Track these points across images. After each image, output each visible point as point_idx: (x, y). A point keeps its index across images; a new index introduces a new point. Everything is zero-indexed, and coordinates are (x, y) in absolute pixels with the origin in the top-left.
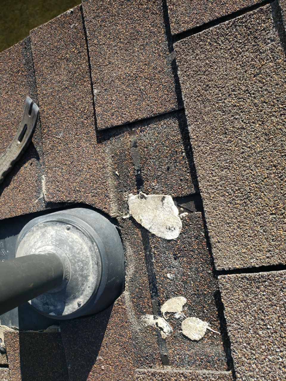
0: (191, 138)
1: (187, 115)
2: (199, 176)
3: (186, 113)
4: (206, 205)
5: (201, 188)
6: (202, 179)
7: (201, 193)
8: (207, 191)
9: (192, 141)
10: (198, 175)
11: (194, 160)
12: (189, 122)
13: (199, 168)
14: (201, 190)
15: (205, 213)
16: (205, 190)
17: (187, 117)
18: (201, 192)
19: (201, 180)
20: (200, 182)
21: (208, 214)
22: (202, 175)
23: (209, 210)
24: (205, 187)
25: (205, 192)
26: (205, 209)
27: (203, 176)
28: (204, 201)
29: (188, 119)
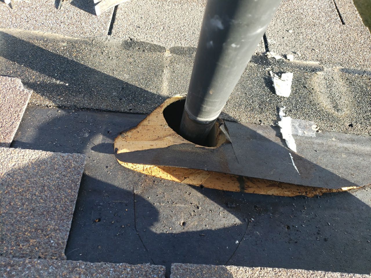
0: (325, 273)
1: (354, 276)
2: (280, 271)
3: (358, 275)
4: (246, 271)
5: (266, 270)
6: (276, 274)
7: (259, 268)
8: (261, 276)
9: (322, 272)
10: (281, 269)
11: (299, 270)
12: (346, 276)
13: (289, 273)
14: (264, 269)
15: (236, 267)
16: (263, 274)
17: (352, 274)
18: (261, 269)
19: (275, 272)
20: (273, 270)
21: (236, 270)
22: (280, 274)
23: (239, 273)
24: (265, 274)
25: (260, 273)
26: (241, 268)
27: (279, 276)
28: (250, 270)
29: (350, 275)
